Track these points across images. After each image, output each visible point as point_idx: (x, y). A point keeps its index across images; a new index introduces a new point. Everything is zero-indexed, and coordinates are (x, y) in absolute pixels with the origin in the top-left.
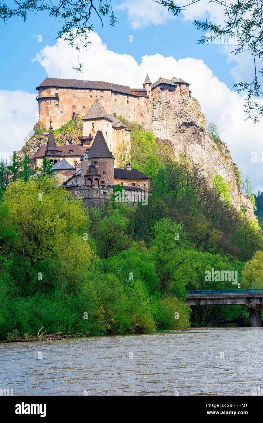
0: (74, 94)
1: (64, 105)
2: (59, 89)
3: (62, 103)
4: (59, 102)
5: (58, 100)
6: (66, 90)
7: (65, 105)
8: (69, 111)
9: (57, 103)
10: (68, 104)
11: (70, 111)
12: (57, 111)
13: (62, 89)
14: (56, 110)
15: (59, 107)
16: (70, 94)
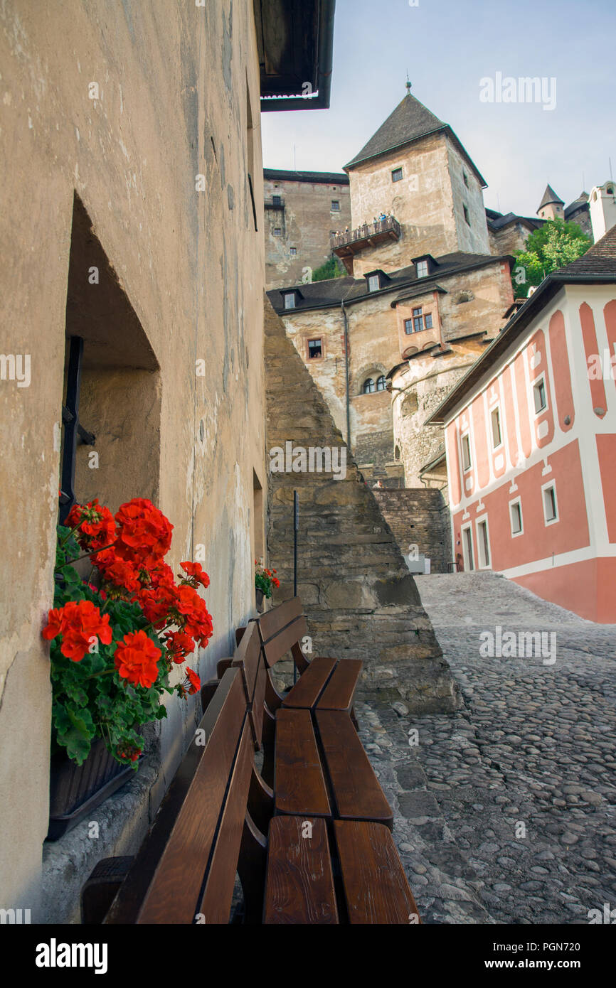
0: (335, 198)
1: (300, 229)
2: (288, 185)
3: (294, 224)
4: (286, 222)
5: (283, 217)
6: (306, 186)
7: (304, 230)
8: (319, 246)
9: (278, 224)
10: (314, 228)
11: (321, 249)
12: (276, 246)
13: (295, 185)
14: (276, 243)
15: (286, 236)
16: (323, 200)
